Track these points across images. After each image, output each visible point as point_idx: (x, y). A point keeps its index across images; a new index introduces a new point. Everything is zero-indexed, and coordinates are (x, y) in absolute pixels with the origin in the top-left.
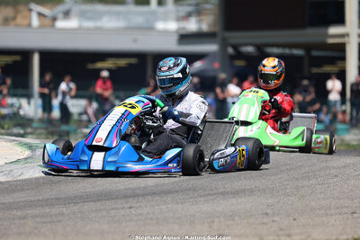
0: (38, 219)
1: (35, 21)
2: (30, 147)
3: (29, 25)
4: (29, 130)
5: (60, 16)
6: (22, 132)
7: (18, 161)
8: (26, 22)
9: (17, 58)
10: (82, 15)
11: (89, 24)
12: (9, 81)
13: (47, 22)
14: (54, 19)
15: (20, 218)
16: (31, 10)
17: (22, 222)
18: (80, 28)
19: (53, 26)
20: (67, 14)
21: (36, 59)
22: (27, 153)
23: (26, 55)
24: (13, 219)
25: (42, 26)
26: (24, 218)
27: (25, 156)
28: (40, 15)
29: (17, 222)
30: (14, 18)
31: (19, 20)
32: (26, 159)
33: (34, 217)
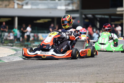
0: (19, 75)
1: (16, 6)
2: (16, 50)
3: (14, 8)
4: (14, 44)
5: (24, 4)
6: (12, 45)
7: (12, 55)
8: (13, 7)
9: (10, 19)
10: (32, 4)
11: (34, 7)
12: (7, 27)
13: (20, 6)
14: (23, 5)
15: (13, 75)
16: (14, 2)
17: (14, 76)
18: (31, 9)
19: (22, 8)
20: (27, 4)
21: (16, 19)
22: (15, 52)
23: (13, 18)
24: (11, 75)
25: (18, 8)
26: (14, 75)
27: (14, 53)
28: (18, 4)
29: (12, 76)
30: (9, 5)
31: (11, 6)
32: (14, 54)
33: (18, 74)
